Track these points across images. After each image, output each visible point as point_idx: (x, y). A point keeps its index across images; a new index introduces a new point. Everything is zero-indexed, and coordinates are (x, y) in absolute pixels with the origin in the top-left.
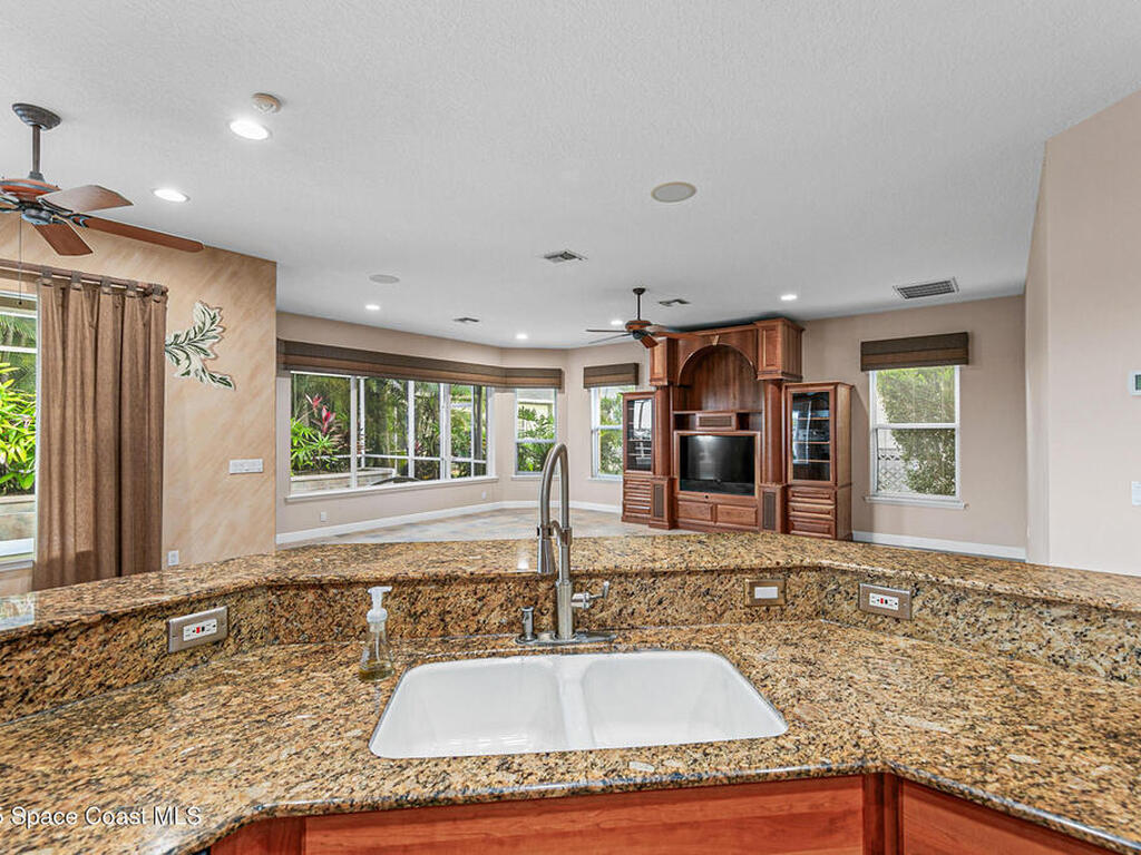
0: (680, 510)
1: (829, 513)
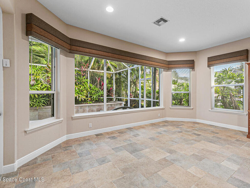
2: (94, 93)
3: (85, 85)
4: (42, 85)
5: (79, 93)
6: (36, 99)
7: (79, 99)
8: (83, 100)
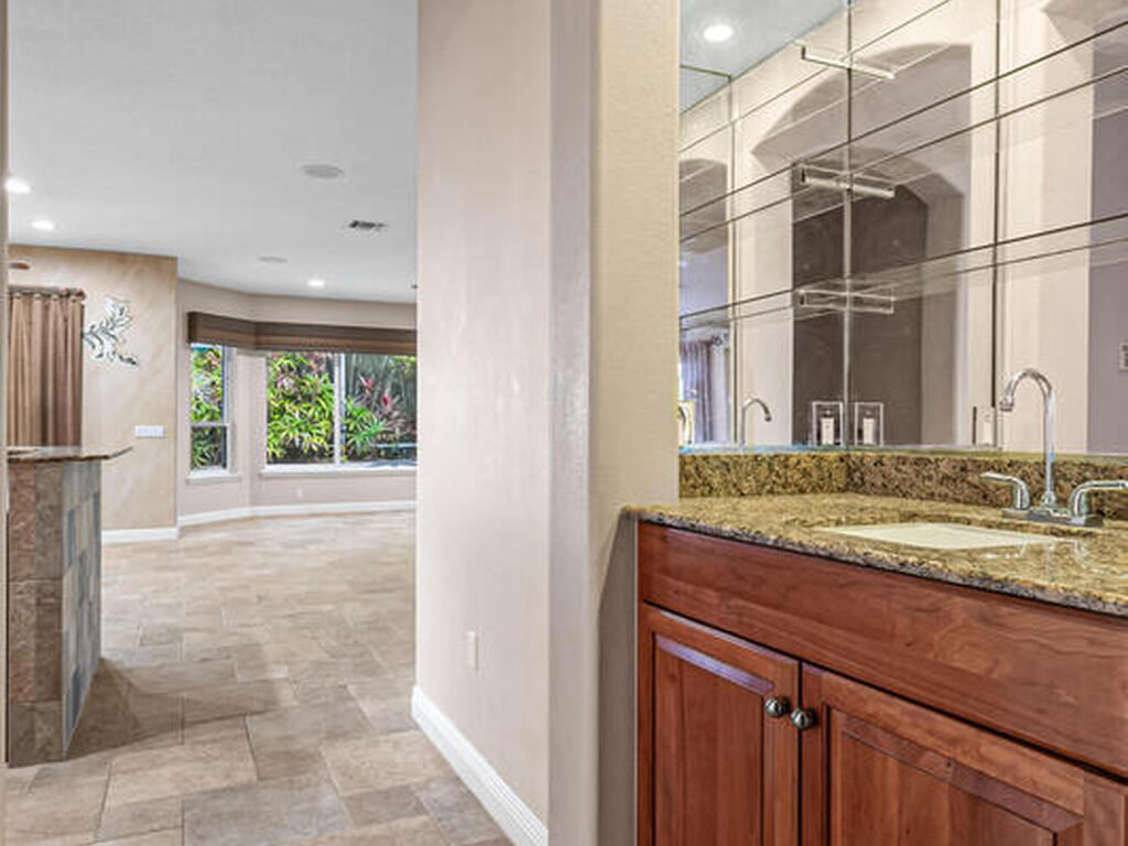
2: (355, 428)
7: (301, 446)
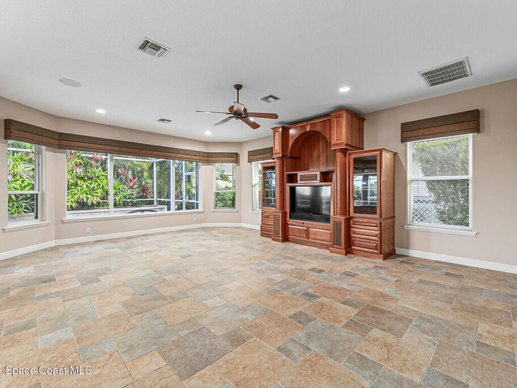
0: (290, 231)
1: (376, 236)
3: (98, 180)
4: (23, 181)
5: (88, 193)
6: (12, 202)
7: (87, 202)
8: (95, 202)
